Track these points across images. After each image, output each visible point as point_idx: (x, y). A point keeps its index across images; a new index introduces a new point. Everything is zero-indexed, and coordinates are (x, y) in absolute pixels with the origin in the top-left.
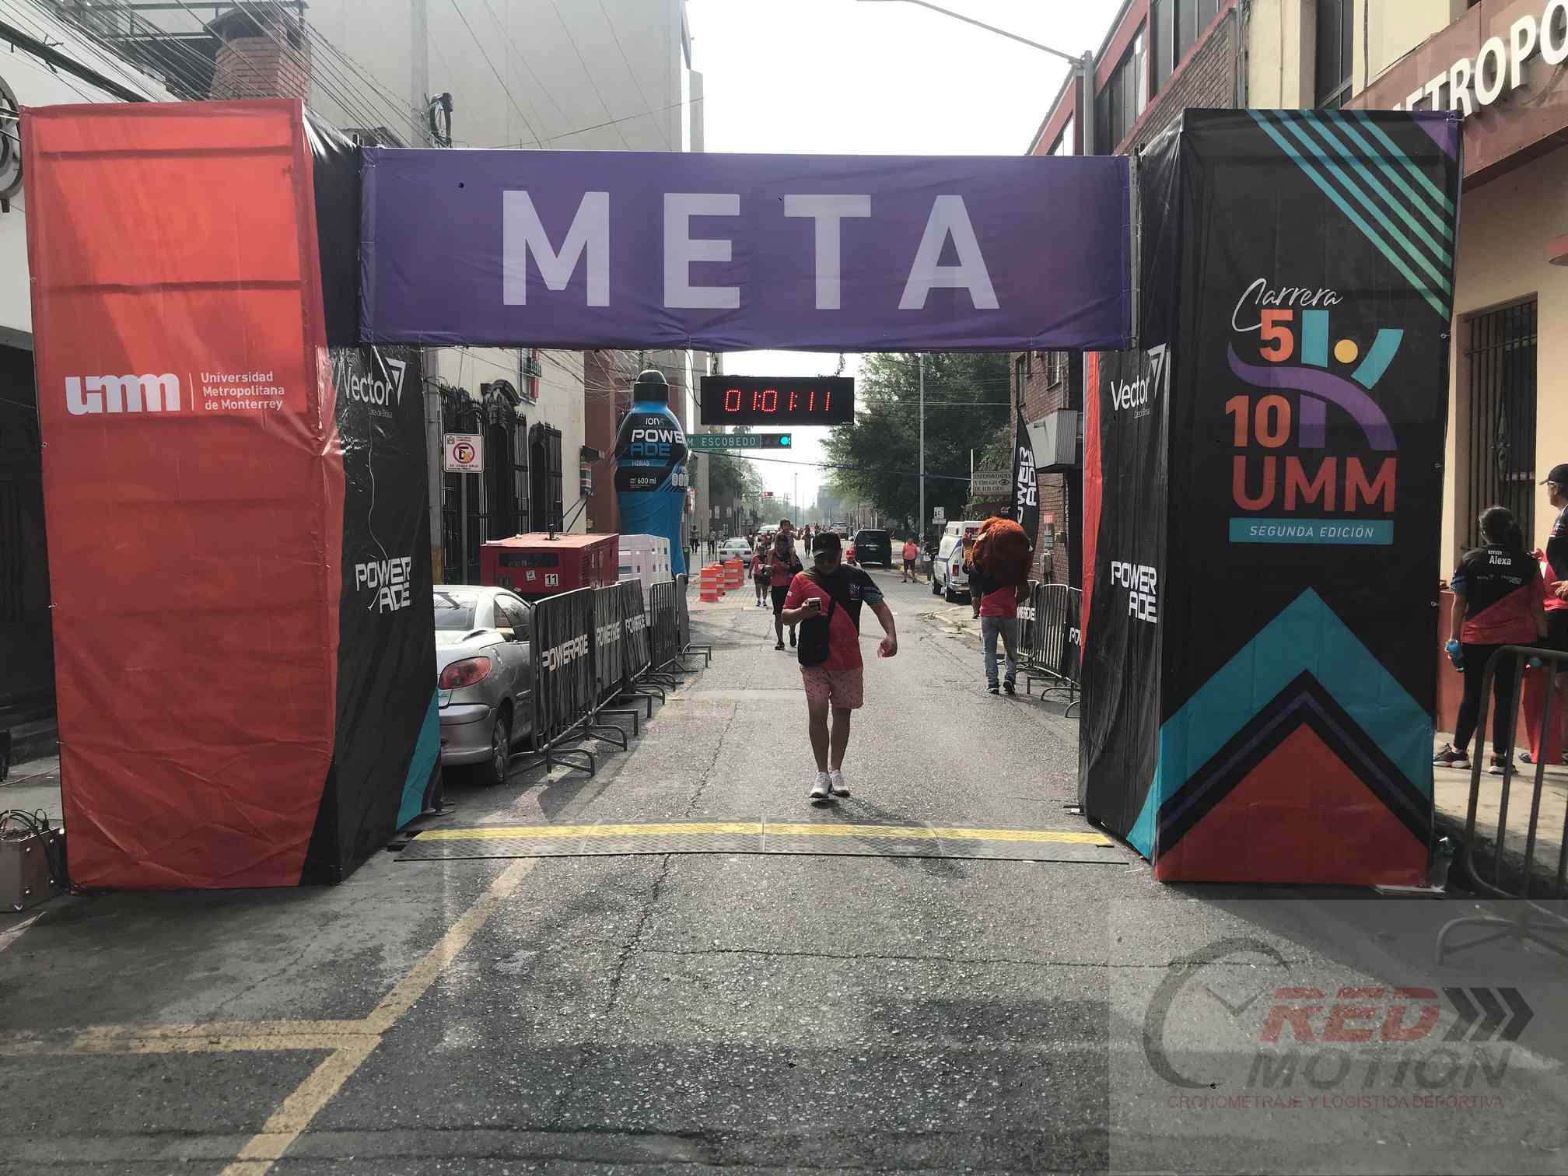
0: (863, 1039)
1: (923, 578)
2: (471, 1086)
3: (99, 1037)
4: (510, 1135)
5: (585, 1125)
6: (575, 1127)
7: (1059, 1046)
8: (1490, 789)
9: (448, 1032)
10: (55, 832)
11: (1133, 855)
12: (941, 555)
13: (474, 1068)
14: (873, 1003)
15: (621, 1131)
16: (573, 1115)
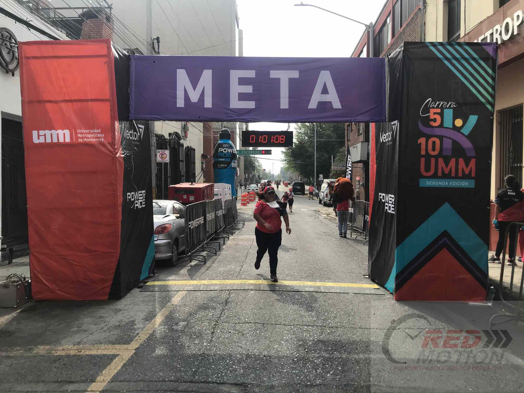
0: (295, 353)
1: (315, 198)
2: (165, 367)
3: (42, 350)
4: (178, 383)
5: (203, 381)
6: (199, 381)
7: (361, 356)
8: (508, 271)
9: (157, 349)
10: (27, 282)
11: (386, 291)
12: (322, 190)
13: (166, 361)
14: (299, 341)
15: (214, 383)
16: (199, 377)
